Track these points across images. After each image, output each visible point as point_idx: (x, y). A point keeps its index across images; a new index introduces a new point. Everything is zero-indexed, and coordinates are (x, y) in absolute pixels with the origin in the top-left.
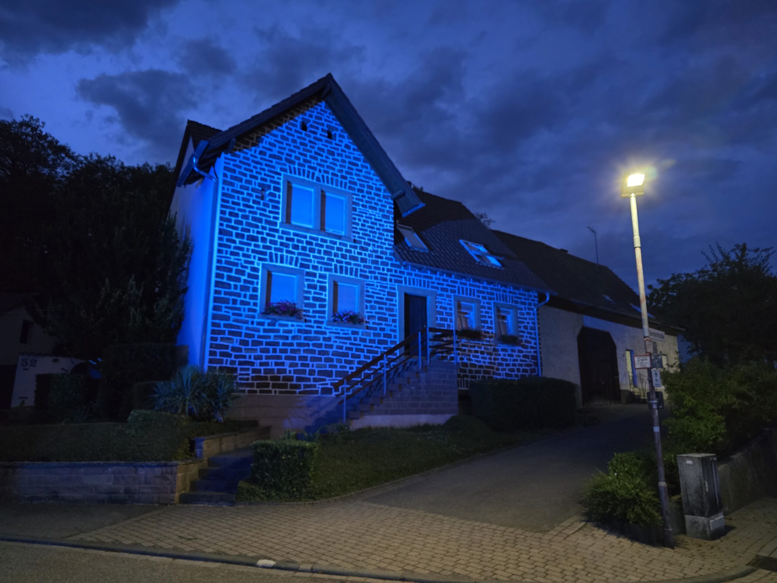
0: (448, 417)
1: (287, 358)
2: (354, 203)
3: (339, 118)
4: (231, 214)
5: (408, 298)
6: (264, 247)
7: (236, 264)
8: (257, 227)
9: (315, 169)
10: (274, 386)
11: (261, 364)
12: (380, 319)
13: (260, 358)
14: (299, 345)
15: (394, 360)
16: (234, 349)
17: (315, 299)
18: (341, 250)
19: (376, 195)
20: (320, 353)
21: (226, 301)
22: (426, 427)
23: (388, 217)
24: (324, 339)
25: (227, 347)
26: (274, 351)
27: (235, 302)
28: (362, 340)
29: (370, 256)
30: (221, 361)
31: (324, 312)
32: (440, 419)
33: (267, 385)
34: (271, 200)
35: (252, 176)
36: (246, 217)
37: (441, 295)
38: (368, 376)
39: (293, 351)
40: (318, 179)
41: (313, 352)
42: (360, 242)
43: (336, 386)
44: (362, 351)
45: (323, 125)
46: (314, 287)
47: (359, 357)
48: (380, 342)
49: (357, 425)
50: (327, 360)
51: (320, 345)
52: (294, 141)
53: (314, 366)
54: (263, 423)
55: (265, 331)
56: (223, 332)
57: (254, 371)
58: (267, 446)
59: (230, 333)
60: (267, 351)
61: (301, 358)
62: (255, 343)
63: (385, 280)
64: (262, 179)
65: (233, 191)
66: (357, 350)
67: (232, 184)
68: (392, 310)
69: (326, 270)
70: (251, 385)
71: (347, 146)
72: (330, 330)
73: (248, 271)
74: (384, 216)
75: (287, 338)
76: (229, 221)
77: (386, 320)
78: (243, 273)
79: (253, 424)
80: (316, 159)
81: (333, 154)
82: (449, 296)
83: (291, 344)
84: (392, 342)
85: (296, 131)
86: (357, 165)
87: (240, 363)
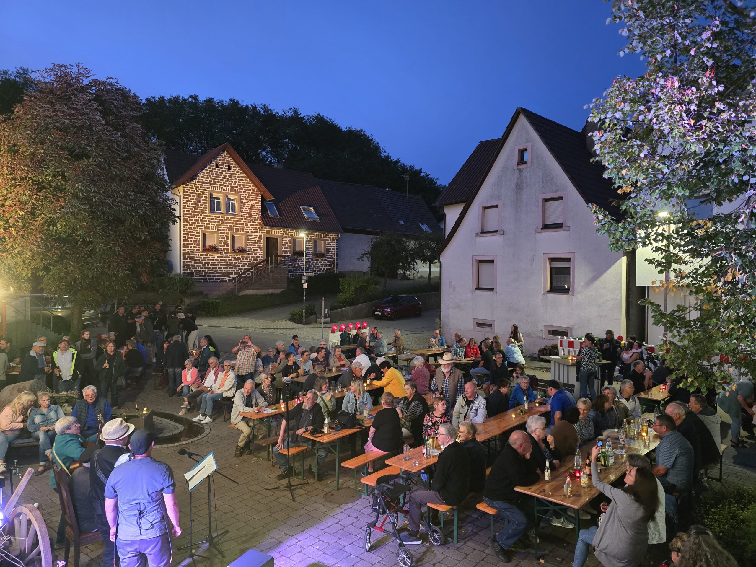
0: (281, 290)
1: (213, 268)
2: (242, 199)
3: (233, 159)
4: (187, 211)
5: (268, 240)
6: (202, 223)
7: (191, 232)
8: (198, 215)
9: (222, 185)
10: (209, 279)
11: (203, 271)
12: (254, 250)
13: (203, 268)
14: (218, 263)
15: (261, 267)
16: (192, 265)
17: (224, 243)
18: (236, 221)
19: (252, 193)
20: (227, 265)
21: (188, 247)
22: (272, 294)
23: (258, 203)
24: (229, 260)
25: (189, 265)
26: (208, 265)
27: (191, 247)
28: (245, 259)
29: (249, 222)
30: (187, 270)
31: (228, 249)
32: (278, 291)
33: (206, 279)
34: (203, 203)
35: (195, 193)
36: (193, 212)
37: (285, 237)
38: (249, 274)
39: (215, 265)
40: (224, 190)
41: (224, 265)
42: (245, 217)
43: (234, 279)
44: (246, 264)
45: (225, 163)
46: (224, 238)
47: (245, 266)
48: (254, 260)
49: (241, 294)
50: (230, 268)
51: (227, 262)
52: (213, 174)
53: (225, 271)
54: (205, 292)
55: (204, 258)
56: (187, 259)
57: (200, 273)
58: (206, 301)
59: (190, 259)
60: (205, 265)
61: (219, 268)
62: (200, 263)
63: (257, 232)
64: (199, 194)
65: (187, 201)
66: (244, 264)
67: (186, 198)
68: (260, 246)
69: (229, 230)
70: (200, 279)
71: (238, 172)
72: (231, 256)
73: (195, 234)
74: (256, 203)
75: (213, 260)
76: (186, 214)
77: (257, 250)
78: (193, 235)
79: (201, 293)
80: (223, 180)
81: (231, 177)
82: (289, 237)
83: (215, 263)
84: (260, 260)
85: (213, 169)
86: (243, 180)
87: (195, 271)
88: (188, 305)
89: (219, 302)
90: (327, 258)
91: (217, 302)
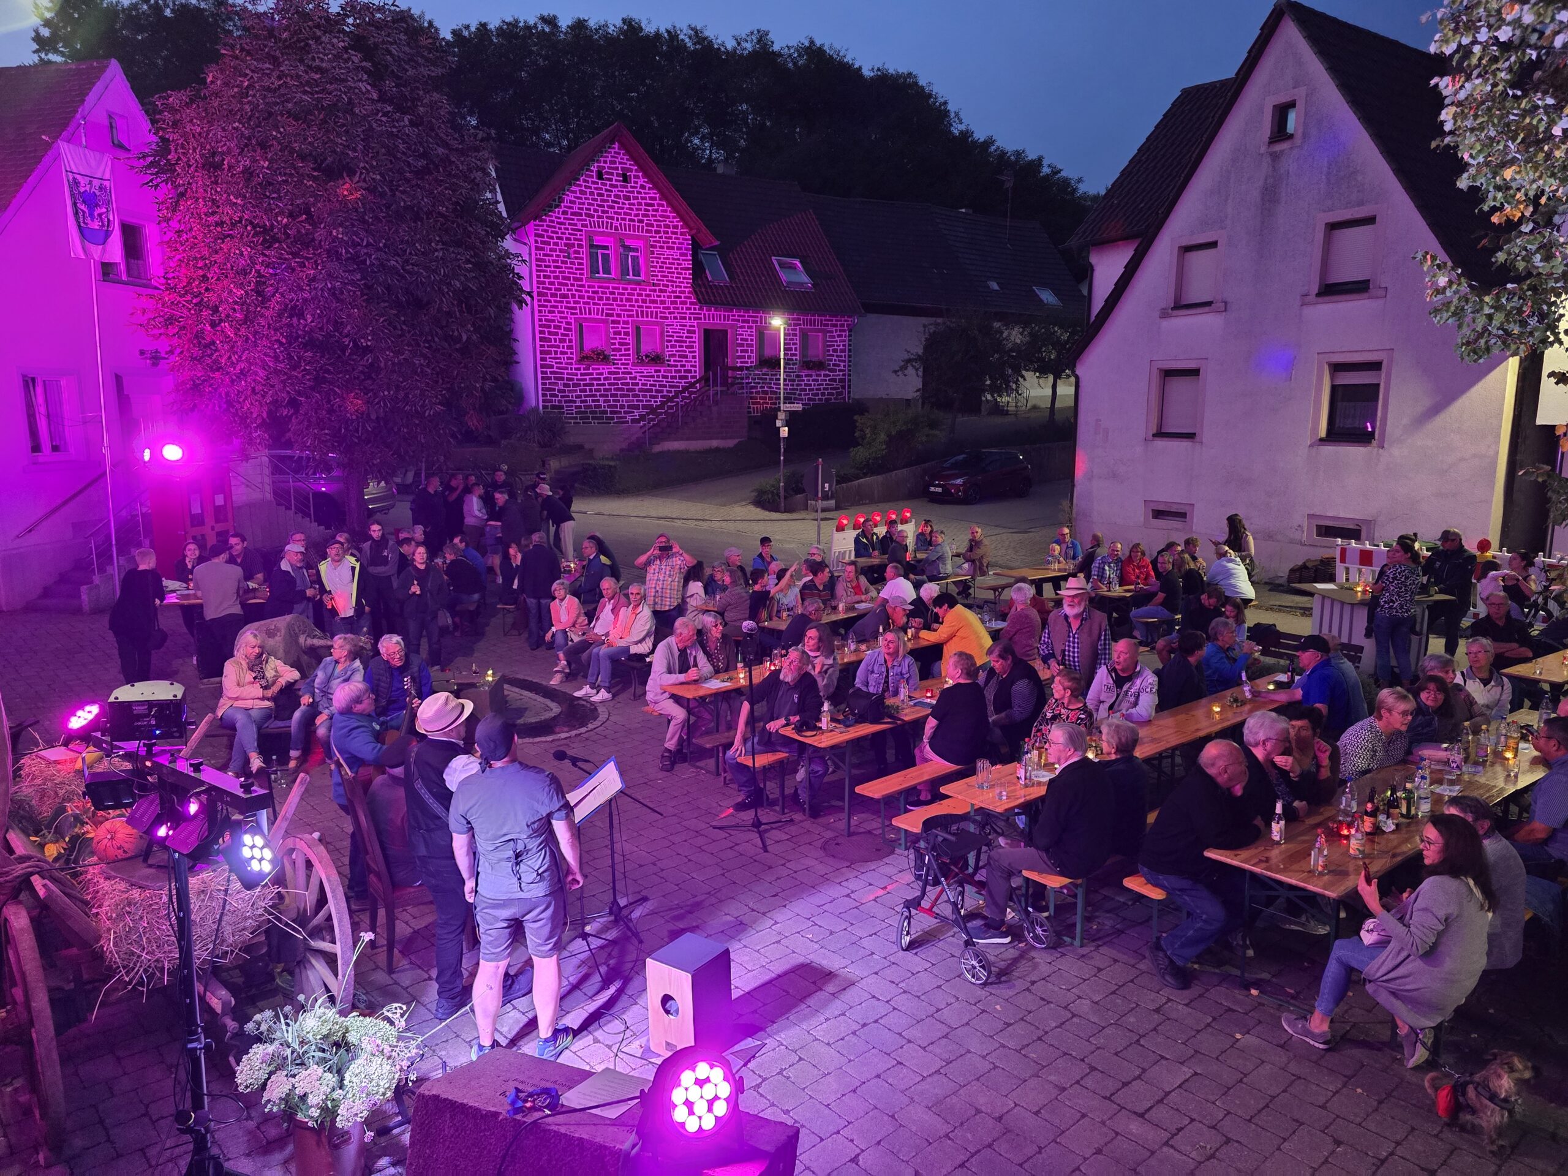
0: (736, 441)
1: (601, 396)
2: (652, 246)
3: (632, 158)
4: (545, 276)
5: (708, 334)
6: (575, 302)
7: (553, 321)
8: (567, 285)
9: (612, 218)
10: (593, 418)
11: (582, 402)
12: (680, 356)
13: (580, 396)
14: (609, 384)
15: (694, 393)
16: (560, 391)
17: (620, 344)
18: (641, 295)
19: (673, 233)
20: (628, 390)
21: (549, 353)
22: (717, 450)
23: (686, 255)
24: (631, 378)
25: (554, 390)
26: (591, 390)
27: (556, 353)
28: (664, 377)
29: (669, 297)
30: (551, 401)
31: (629, 355)
32: (731, 443)
33: (588, 418)
34: (576, 258)
35: (558, 238)
36: (557, 277)
37: (741, 327)
38: (671, 408)
39: (605, 390)
40: (616, 229)
41: (622, 390)
42: (659, 285)
43: (642, 418)
44: (665, 386)
45: (617, 169)
46: (619, 333)
47: (662, 391)
48: (681, 377)
49: (657, 449)
50: (634, 396)
51: (627, 384)
52: (592, 194)
53: (623, 401)
54: (587, 446)
55: (582, 374)
56: (550, 378)
57: (576, 407)
58: (590, 464)
59: (555, 378)
60: (585, 391)
61: (612, 396)
62: (574, 385)
63: (685, 318)
64: (567, 239)
65: (544, 255)
66: (660, 386)
67: (543, 249)
68: (692, 347)
69: (628, 316)
70: (576, 418)
71: (642, 187)
72: (636, 371)
73: (563, 325)
74: (681, 255)
75: (600, 379)
76: (544, 283)
77: (686, 357)
78: (559, 328)
79: (580, 447)
80: (613, 207)
81: (627, 198)
82: (751, 327)
83: (604, 385)
84: (692, 377)
85: (593, 182)
86: (652, 205)
87: (566, 402)
88: (557, 472)
89: (615, 467)
90: (830, 370)
91: (610, 467)
